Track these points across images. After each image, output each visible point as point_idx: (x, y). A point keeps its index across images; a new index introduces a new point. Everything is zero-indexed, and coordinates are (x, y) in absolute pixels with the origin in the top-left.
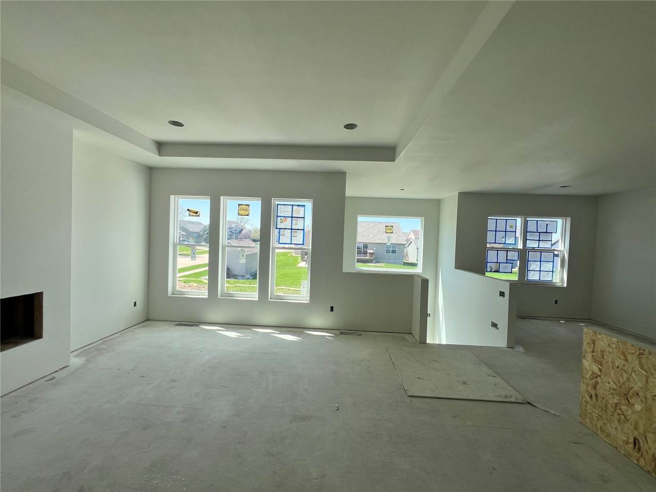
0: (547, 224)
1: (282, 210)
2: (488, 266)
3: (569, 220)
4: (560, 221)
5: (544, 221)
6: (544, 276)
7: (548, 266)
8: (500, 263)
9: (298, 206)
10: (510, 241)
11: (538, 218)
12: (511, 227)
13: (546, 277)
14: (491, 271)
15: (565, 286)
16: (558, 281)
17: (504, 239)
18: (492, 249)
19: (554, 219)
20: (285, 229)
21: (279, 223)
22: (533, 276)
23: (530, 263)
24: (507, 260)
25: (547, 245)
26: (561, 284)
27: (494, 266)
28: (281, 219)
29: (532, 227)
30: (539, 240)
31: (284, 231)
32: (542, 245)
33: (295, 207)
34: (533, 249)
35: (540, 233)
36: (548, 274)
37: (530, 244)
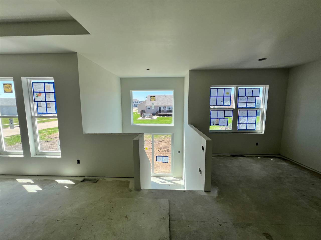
0: (253, 91)
1: (37, 87)
2: (212, 121)
3: (268, 87)
4: (262, 88)
5: (250, 89)
6: (249, 127)
7: (252, 120)
8: (219, 119)
9: (49, 83)
10: (227, 103)
11: (247, 86)
12: (228, 94)
13: (251, 127)
14: (213, 125)
15: (264, 133)
16: (259, 130)
17: (222, 103)
18: (214, 109)
19: (257, 86)
20: (41, 102)
21: (35, 97)
22: (242, 127)
23: (240, 118)
24: (224, 117)
25: (253, 105)
26: (260, 132)
27: (216, 121)
28: (37, 94)
29: (242, 92)
30: (247, 102)
31: (41, 104)
32: (249, 105)
33: (46, 84)
34: (242, 109)
35: (247, 97)
36: (252, 125)
37: (241, 105)
